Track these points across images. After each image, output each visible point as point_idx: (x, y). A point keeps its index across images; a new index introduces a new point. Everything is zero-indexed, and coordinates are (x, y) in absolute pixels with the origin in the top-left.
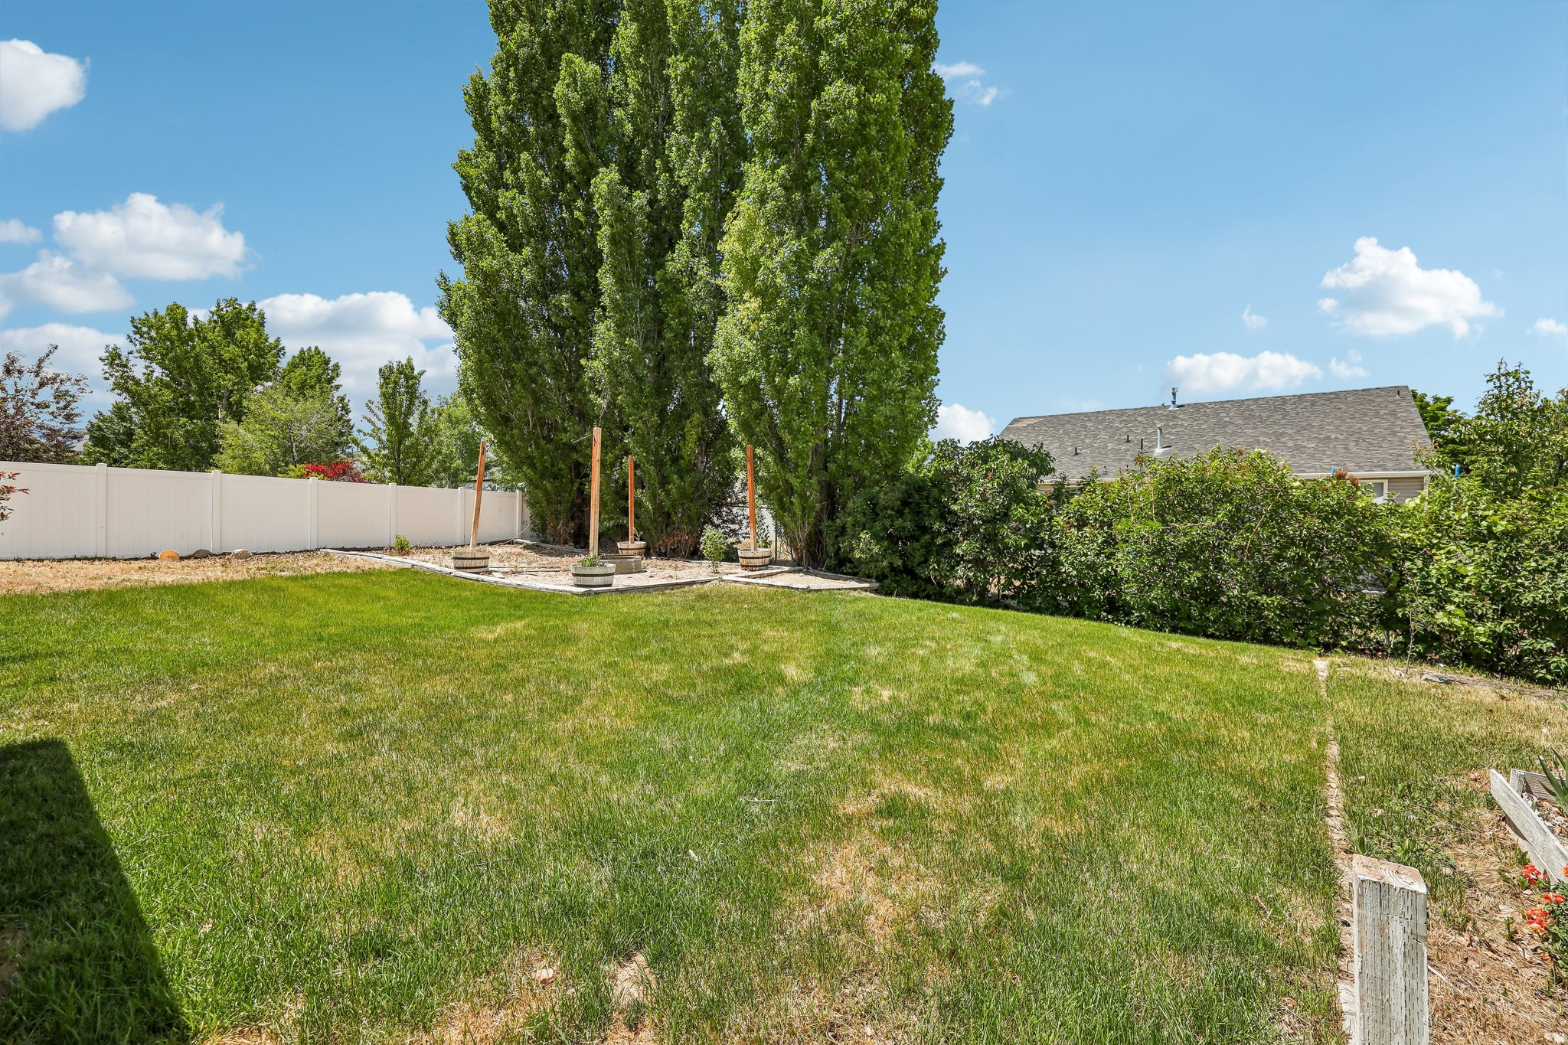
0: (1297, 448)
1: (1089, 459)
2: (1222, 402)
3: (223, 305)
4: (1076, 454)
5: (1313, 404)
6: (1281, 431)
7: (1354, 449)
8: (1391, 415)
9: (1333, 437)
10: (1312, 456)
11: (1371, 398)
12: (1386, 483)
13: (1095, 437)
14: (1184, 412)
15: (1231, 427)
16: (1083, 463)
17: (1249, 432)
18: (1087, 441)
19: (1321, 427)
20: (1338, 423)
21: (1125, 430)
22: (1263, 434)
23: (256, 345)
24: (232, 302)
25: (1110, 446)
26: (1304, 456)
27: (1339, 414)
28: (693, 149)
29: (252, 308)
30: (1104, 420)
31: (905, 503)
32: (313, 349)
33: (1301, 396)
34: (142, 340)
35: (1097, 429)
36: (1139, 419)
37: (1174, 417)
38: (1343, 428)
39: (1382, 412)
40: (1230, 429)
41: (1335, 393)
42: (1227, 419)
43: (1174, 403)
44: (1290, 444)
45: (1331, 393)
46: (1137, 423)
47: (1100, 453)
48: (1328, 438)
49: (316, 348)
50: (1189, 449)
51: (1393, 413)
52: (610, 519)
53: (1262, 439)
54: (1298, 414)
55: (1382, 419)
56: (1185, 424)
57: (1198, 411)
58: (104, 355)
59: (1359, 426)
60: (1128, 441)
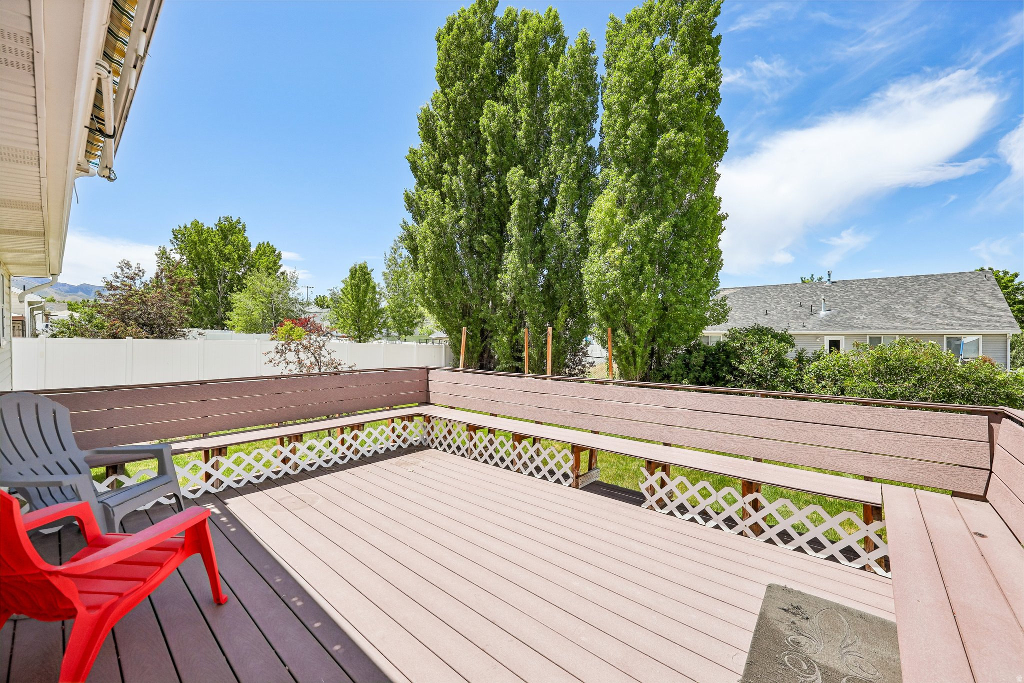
0: (918, 313)
1: (776, 318)
2: (862, 280)
3: (222, 220)
4: (767, 314)
5: (926, 283)
6: (906, 301)
7: (958, 315)
8: (982, 291)
9: (942, 305)
10: (929, 319)
11: (966, 279)
12: (981, 337)
13: (778, 301)
14: (836, 286)
15: (870, 297)
16: (772, 320)
17: (884, 301)
18: (772, 305)
19: (933, 299)
20: (944, 296)
21: (797, 298)
22: (894, 303)
23: (243, 244)
24: (226, 219)
25: (789, 309)
26: (923, 318)
27: (944, 290)
28: (565, 155)
29: (239, 222)
30: (781, 291)
31: (706, 363)
32: (266, 243)
33: (917, 277)
34: (178, 242)
35: (778, 297)
36: (806, 290)
37: (830, 290)
38: (949, 300)
39: (974, 289)
40: (870, 299)
41: (941, 275)
42: (867, 292)
43: (829, 280)
44: (913, 310)
45: (938, 275)
46: (805, 294)
47: (783, 313)
48: (938, 306)
49: (268, 242)
50: (843, 312)
51: (983, 290)
52: (507, 363)
53: (893, 306)
54: (916, 289)
55: (975, 293)
56: (839, 295)
57: (846, 286)
58: (158, 252)
59: (960, 298)
60: (801, 306)
